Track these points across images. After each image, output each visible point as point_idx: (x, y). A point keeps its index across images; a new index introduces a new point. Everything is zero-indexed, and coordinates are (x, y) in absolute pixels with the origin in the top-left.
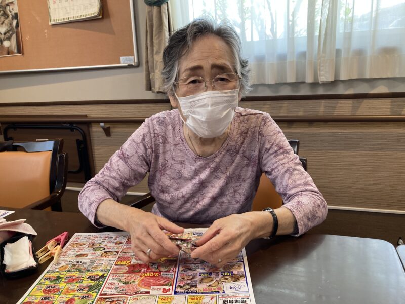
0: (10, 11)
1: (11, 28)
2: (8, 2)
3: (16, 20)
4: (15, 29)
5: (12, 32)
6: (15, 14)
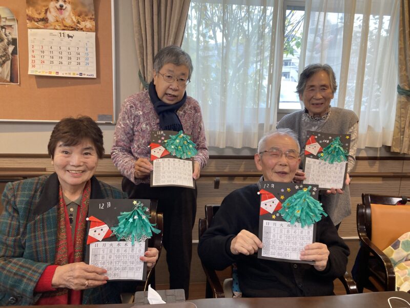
0: (6, 35)
1: (5, 53)
2: (4, 24)
3: (14, 46)
4: (10, 56)
5: (6, 58)
6: (12, 39)
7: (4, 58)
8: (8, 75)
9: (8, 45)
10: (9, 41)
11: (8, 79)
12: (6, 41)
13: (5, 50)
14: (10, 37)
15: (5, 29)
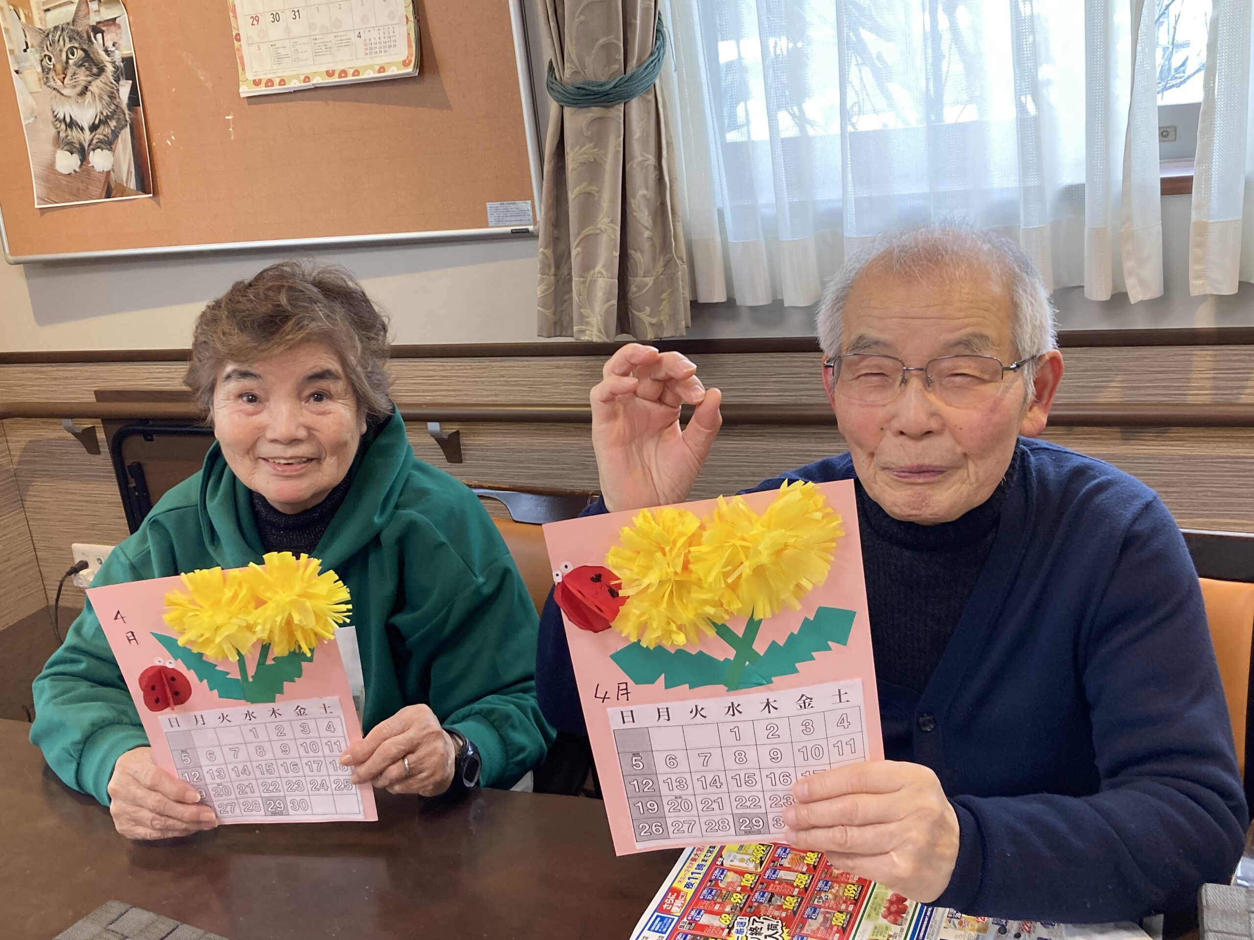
1: (113, 107)
2: (98, 19)
3: (130, 82)
4: (127, 112)
5: (118, 120)
6: (124, 60)
7: (113, 124)
8: (129, 172)
9: (117, 80)
10: (116, 68)
11: (132, 185)
12: (110, 69)
13: (112, 96)
14: (118, 56)
15: (102, 32)
